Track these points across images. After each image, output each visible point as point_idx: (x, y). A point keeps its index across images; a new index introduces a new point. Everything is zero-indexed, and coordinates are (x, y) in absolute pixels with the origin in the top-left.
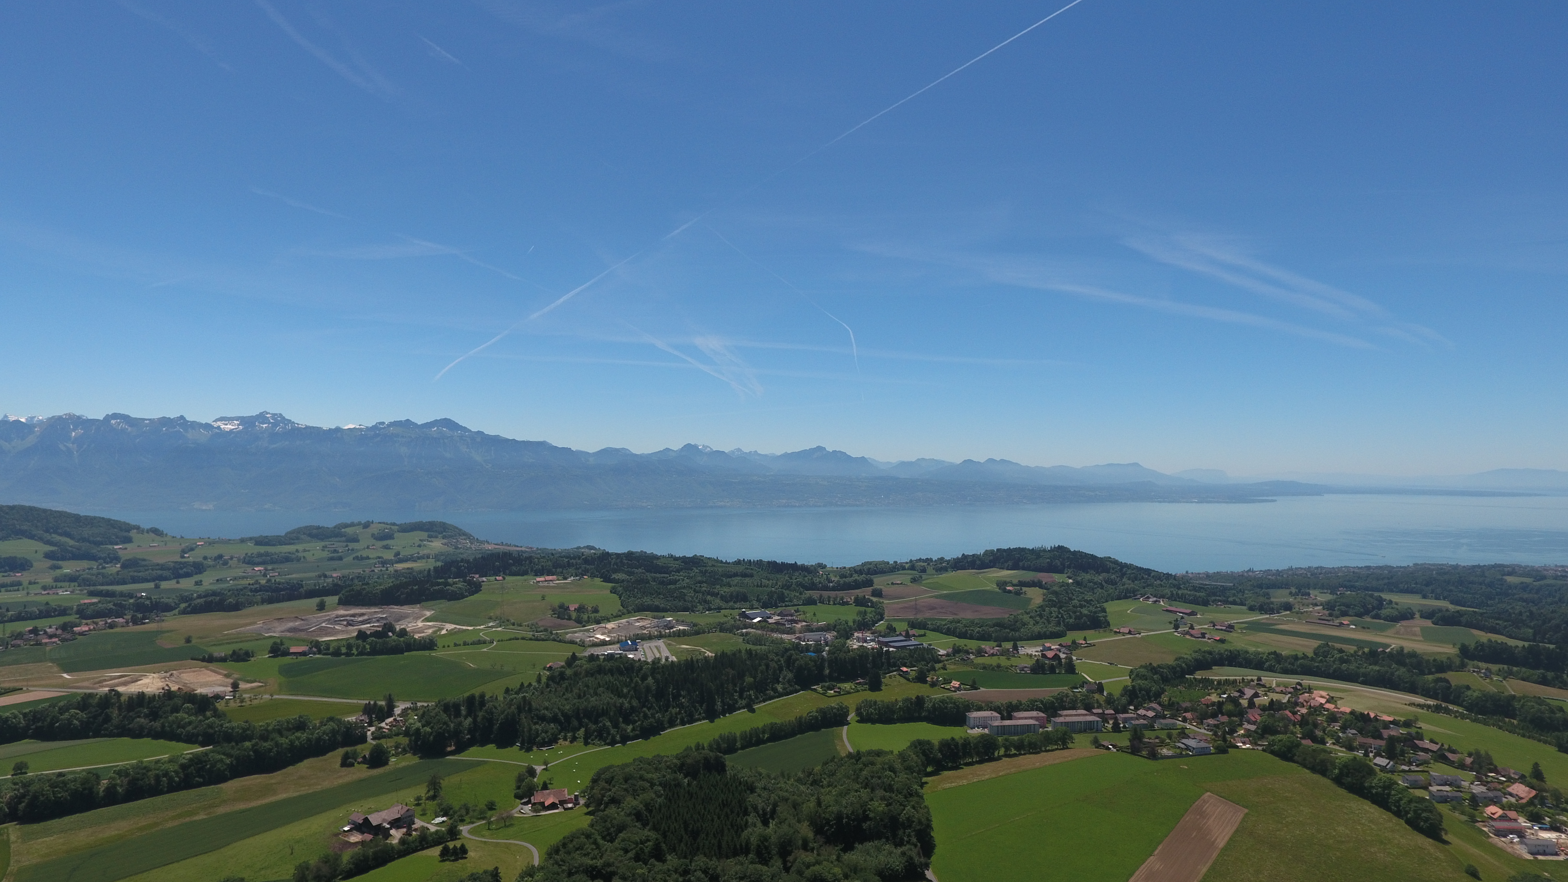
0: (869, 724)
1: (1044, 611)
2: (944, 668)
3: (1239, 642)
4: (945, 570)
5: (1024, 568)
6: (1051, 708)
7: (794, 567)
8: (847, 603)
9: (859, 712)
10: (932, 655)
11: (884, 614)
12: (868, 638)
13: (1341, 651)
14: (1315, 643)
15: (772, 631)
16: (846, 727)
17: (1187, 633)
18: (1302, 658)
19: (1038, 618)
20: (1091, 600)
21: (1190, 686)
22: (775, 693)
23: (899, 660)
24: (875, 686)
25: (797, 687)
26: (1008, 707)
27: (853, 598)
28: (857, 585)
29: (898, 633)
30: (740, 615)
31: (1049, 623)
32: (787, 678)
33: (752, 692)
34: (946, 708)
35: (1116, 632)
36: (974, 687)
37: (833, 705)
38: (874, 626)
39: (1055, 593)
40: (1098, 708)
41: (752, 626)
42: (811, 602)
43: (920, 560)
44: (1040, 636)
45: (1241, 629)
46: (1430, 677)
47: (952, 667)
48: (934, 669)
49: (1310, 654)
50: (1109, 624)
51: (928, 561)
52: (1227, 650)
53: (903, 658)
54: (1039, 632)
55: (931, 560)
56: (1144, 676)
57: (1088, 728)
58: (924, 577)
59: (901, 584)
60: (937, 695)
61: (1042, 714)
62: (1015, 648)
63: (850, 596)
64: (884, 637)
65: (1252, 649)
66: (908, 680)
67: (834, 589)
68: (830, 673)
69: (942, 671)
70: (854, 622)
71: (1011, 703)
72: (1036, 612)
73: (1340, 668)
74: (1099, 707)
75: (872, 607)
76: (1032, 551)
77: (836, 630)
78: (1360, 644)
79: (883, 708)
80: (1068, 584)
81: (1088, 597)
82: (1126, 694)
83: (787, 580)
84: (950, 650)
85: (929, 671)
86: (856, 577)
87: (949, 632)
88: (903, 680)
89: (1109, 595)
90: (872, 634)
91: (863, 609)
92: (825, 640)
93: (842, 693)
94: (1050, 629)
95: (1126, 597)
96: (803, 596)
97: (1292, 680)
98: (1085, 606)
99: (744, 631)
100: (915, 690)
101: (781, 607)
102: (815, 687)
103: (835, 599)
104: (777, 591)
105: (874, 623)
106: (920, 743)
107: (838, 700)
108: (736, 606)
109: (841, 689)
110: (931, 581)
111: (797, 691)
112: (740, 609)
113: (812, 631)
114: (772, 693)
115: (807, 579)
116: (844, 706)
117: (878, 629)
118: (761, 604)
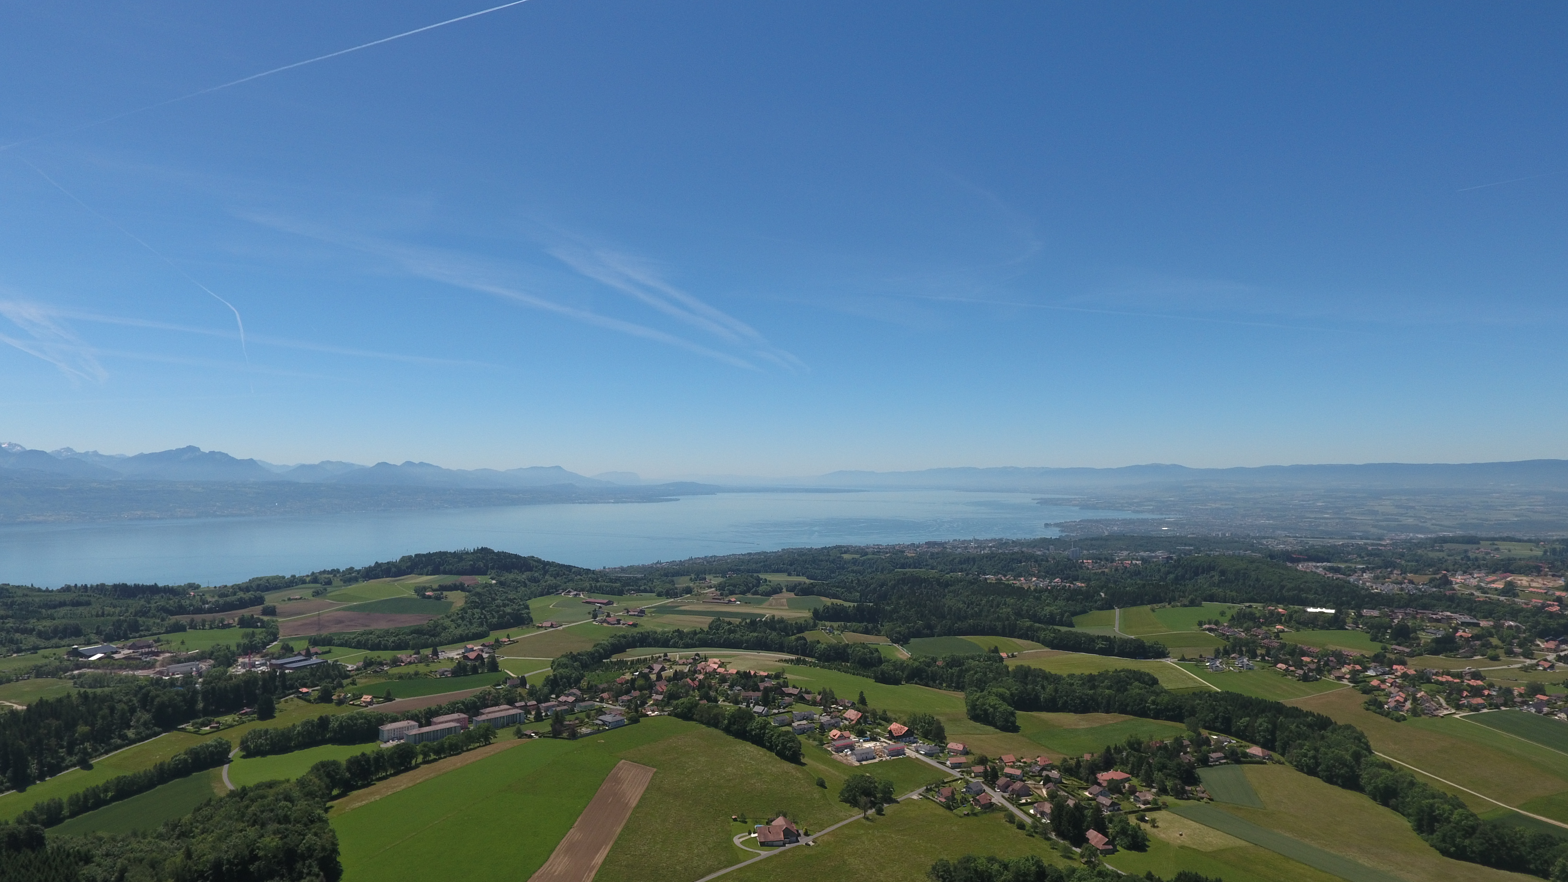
0: (258, 758)
1: (466, 613)
2: (353, 683)
3: (649, 624)
4: (356, 580)
5: (445, 573)
6: (472, 709)
7: (154, 590)
8: (229, 626)
9: (244, 745)
10: (339, 671)
11: (278, 633)
12: (257, 663)
13: (729, 623)
14: (710, 619)
15: (121, 667)
16: (226, 767)
17: (605, 621)
18: (700, 633)
19: (460, 621)
20: (515, 599)
21: (607, 669)
22: (124, 740)
23: (297, 681)
24: (267, 713)
25: (156, 729)
26: (427, 713)
27: (236, 619)
28: (243, 604)
29: (296, 653)
30: (69, 653)
31: (471, 624)
32: (142, 720)
33: (87, 745)
34: (355, 724)
35: (539, 627)
36: (388, 699)
37: (208, 743)
38: (264, 647)
39: (478, 594)
40: (520, 701)
41: (89, 665)
42: (178, 628)
43: (324, 572)
44: (462, 639)
45: (651, 613)
46: (793, 637)
47: (364, 681)
48: (341, 685)
49: (706, 628)
50: (532, 620)
51: (335, 572)
52: (638, 633)
53: (303, 678)
54: (461, 635)
55: (338, 571)
56: (565, 664)
57: (511, 721)
58: (329, 589)
59: (301, 598)
60: (344, 713)
61: (463, 716)
62: (435, 653)
63: (233, 617)
64: (278, 658)
65: (659, 630)
66: (309, 701)
67: (210, 611)
68: (204, 707)
69: (351, 687)
70: (238, 646)
71: (430, 709)
72: (458, 614)
73: (728, 638)
74: (522, 699)
75: (262, 627)
76: (455, 554)
77: (213, 657)
78: (744, 616)
79: (276, 736)
80: (491, 585)
81: (511, 596)
82: (547, 683)
83: (142, 605)
84: (361, 664)
85: (334, 688)
86: (241, 594)
87: (359, 645)
88: (302, 703)
89: (532, 593)
90: (262, 657)
91: (250, 630)
92: (198, 671)
93: (221, 728)
94: (472, 631)
95: (548, 593)
96: (166, 623)
97: (691, 653)
98: (508, 605)
99: (76, 672)
100: (316, 712)
101: (133, 638)
102: (183, 726)
103: (212, 622)
104: (128, 619)
105: (265, 645)
106: (324, 765)
107: (215, 736)
108: (63, 643)
109: (220, 723)
110: (337, 593)
111: (156, 734)
112: (69, 646)
113: (179, 662)
114: (119, 742)
115: (173, 602)
116: (223, 742)
117: (270, 651)
118: (103, 637)
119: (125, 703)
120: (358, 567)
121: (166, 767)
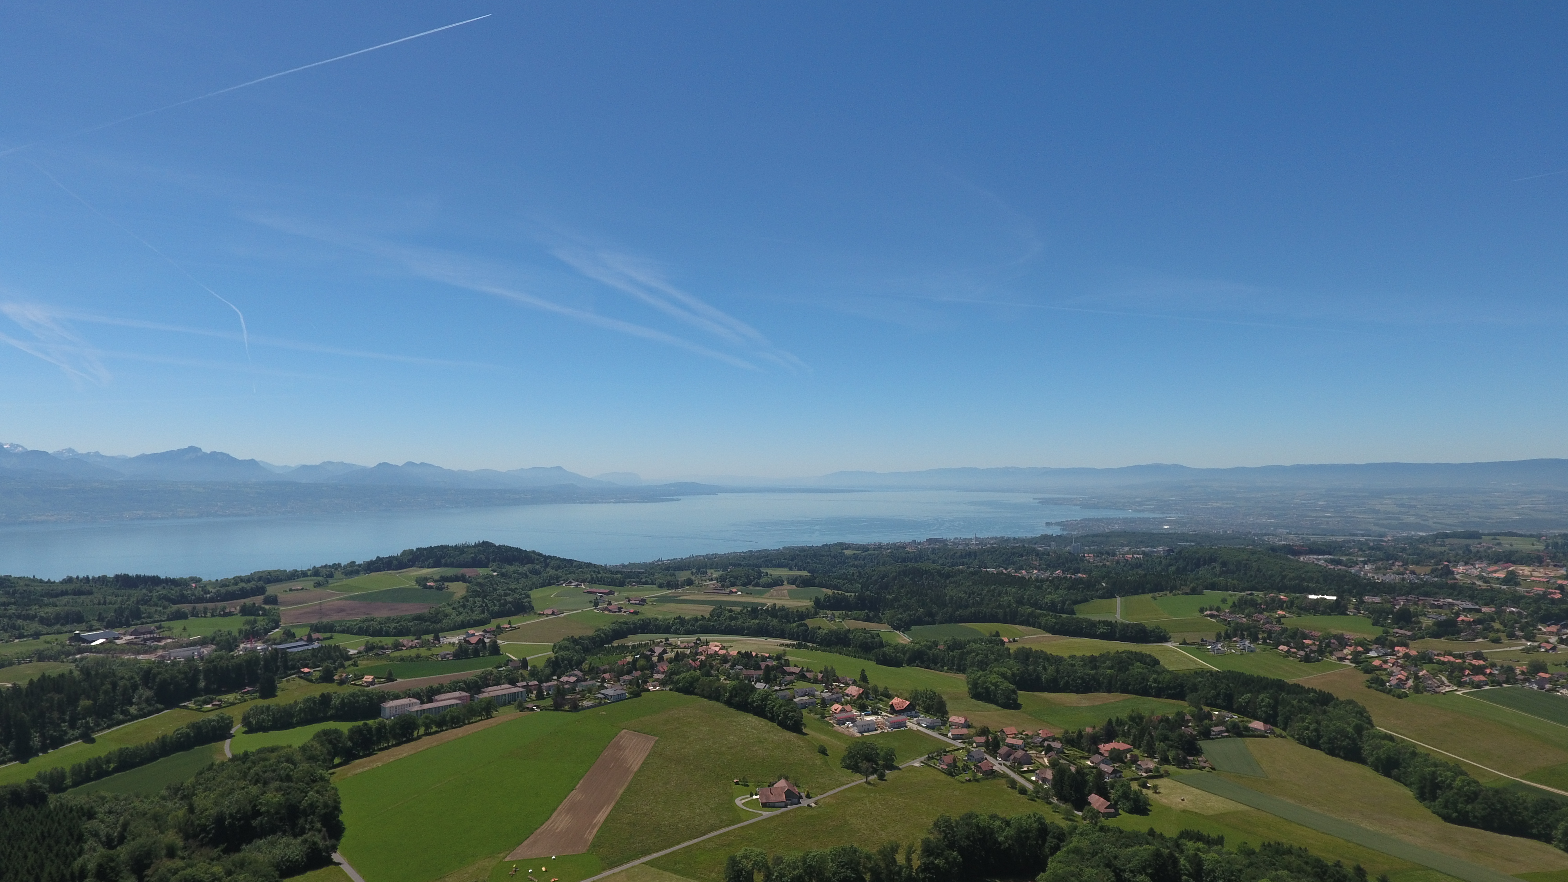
0: (261, 733)
1: (468, 601)
2: (355, 665)
3: (649, 612)
4: (357, 573)
5: (446, 565)
6: (474, 687)
7: (155, 581)
8: (230, 614)
9: (246, 721)
10: (340, 653)
11: (279, 621)
12: (258, 648)
13: (731, 611)
14: (711, 608)
15: (123, 652)
16: (228, 741)
17: (606, 609)
18: (701, 620)
19: (461, 609)
20: (516, 589)
21: (608, 652)
22: (126, 716)
23: (298, 662)
24: (269, 691)
25: (159, 706)
26: (428, 692)
27: (238, 608)
28: (244, 594)
29: (297, 638)
30: (70, 639)
31: (472, 611)
32: (144, 697)
33: (90, 719)
34: (357, 702)
35: (540, 614)
36: (390, 679)
37: (210, 717)
38: (266, 634)
39: (480, 584)
40: (522, 681)
41: (91, 650)
42: (180, 616)
43: (326, 566)
44: (463, 626)
45: (652, 602)
46: (794, 625)
47: (365, 662)
48: (342, 666)
49: (707, 615)
50: (533, 608)
51: (336, 566)
52: (639, 620)
53: (305, 659)
54: (462, 622)
55: (339, 565)
56: (566, 647)
57: (510, 700)
58: (330, 581)
59: (302, 589)
60: (346, 691)
61: (464, 694)
62: (437, 638)
63: (235, 606)
64: (280, 644)
65: (660, 617)
66: (311, 681)
67: (212, 600)
68: (205, 686)
69: (353, 668)
70: (240, 632)
71: (431, 687)
72: (459, 602)
73: (730, 624)
74: (523, 680)
75: (263, 615)
76: (456, 548)
77: (215, 642)
78: (744, 605)
79: (278, 712)
80: (492, 576)
81: (513, 586)
82: (549, 665)
83: (144, 594)
84: (362, 648)
85: (336, 669)
86: (243, 585)
87: (361, 632)
88: (303, 682)
89: (533, 584)
90: (263, 643)
91: (252, 618)
92: (199, 655)
93: (223, 705)
94: (474, 618)
95: (550, 584)
96: (168, 611)
97: (693, 638)
98: (509, 595)
99: (78, 656)
100: (317, 691)
101: (134, 625)
102: (185, 704)
103: (214, 610)
104: (130, 607)
105: (267, 631)
106: (325, 733)
107: (217, 712)
108: (65, 629)
109: (222, 701)
110: (339, 584)
111: (158, 711)
112: (71, 632)
113: (181, 646)
114: (121, 717)
115: (174, 592)
116: (226, 717)
117: (272, 637)
118: (105, 623)
119: (127, 680)
120: (359, 562)
121: (168, 740)
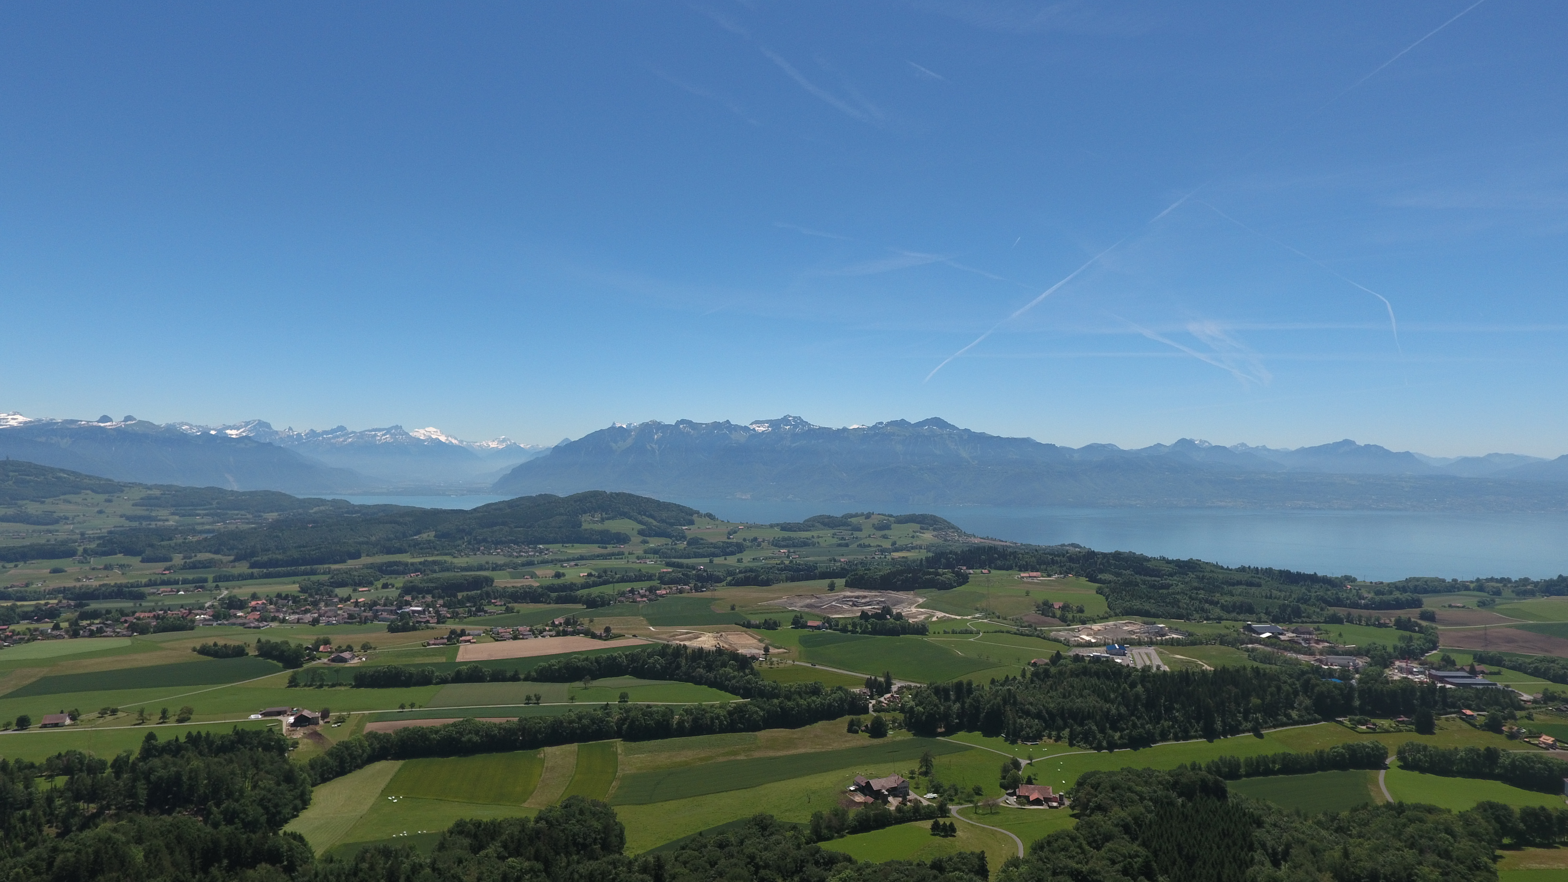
0: (1416, 773)
2: (1529, 717)
4: (1532, 594)
7: (1313, 579)
8: (1385, 625)
9: (1401, 755)
10: (1511, 700)
11: (1438, 642)
12: (1415, 670)
15: (1285, 649)
16: (1382, 772)
22: (1288, 719)
23: (1460, 700)
24: (1426, 727)
25: (1318, 716)
27: (1393, 619)
28: (1399, 605)
29: (1458, 667)
30: (1244, 628)
32: (1304, 705)
33: (1259, 715)
34: (1532, 768)
37: (1365, 743)
38: (1423, 655)
41: (1260, 641)
42: (1335, 620)
43: (1492, 579)
47: (1542, 717)
48: (1513, 717)
51: (1505, 581)
53: (1467, 699)
55: (1509, 580)
58: (1498, 600)
59: (1463, 607)
60: (1518, 750)
63: (1391, 617)
64: (1437, 669)
66: (1474, 726)
67: (1366, 607)
68: (1360, 705)
69: (1526, 721)
70: (1395, 648)
75: (1420, 632)
77: (1370, 655)
79: (1436, 755)
83: (1304, 593)
84: (1540, 696)
85: (1505, 719)
86: (1397, 594)
87: (1536, 673)
88: (1465, 726)
90: (1420, 664)
91: (1407, 634)
92: (1355, 666)
93: (1378, 730)
96: (1325, 613)
99: (1250, 646)
100: (1484, 741)
101: (1296, 622)
102: (1341, 719)
103: (1368, 619)
104: (1292, 604)
105: (1423, 652)
106: (1492, 806)
107: (1373, 737)
108: (1240, 617)
109: (1376, 726)
110: (1508, 606)
111: (1316, 721)
112: (1244, 621)
113: (1337, 654)
114: (1285, 719)
115: (1331, 593)
116: (1380, 746)
117: (1429, 659)
118: (1271, 617)
119: (1289, 685)
121: (1325, 755)
